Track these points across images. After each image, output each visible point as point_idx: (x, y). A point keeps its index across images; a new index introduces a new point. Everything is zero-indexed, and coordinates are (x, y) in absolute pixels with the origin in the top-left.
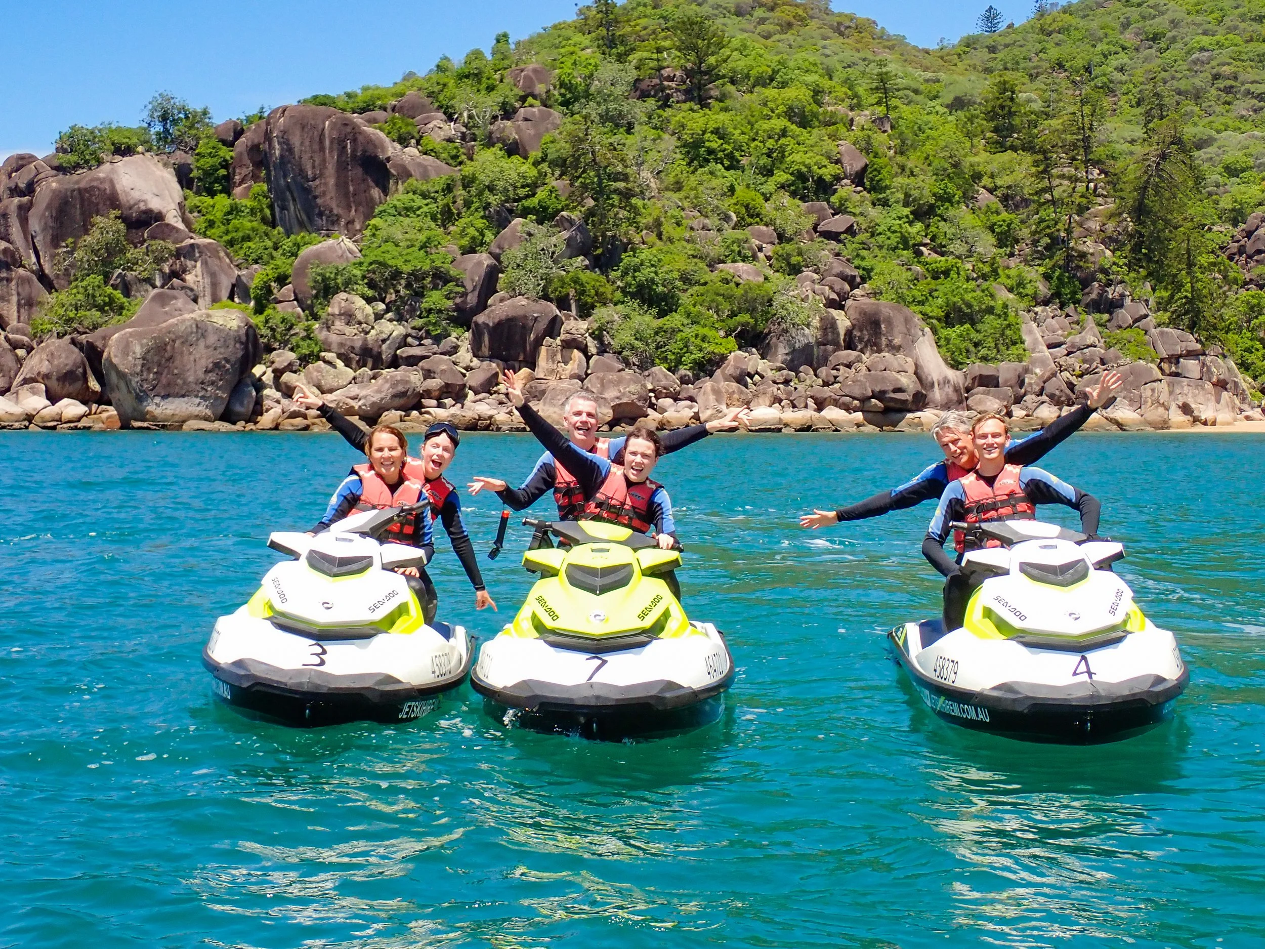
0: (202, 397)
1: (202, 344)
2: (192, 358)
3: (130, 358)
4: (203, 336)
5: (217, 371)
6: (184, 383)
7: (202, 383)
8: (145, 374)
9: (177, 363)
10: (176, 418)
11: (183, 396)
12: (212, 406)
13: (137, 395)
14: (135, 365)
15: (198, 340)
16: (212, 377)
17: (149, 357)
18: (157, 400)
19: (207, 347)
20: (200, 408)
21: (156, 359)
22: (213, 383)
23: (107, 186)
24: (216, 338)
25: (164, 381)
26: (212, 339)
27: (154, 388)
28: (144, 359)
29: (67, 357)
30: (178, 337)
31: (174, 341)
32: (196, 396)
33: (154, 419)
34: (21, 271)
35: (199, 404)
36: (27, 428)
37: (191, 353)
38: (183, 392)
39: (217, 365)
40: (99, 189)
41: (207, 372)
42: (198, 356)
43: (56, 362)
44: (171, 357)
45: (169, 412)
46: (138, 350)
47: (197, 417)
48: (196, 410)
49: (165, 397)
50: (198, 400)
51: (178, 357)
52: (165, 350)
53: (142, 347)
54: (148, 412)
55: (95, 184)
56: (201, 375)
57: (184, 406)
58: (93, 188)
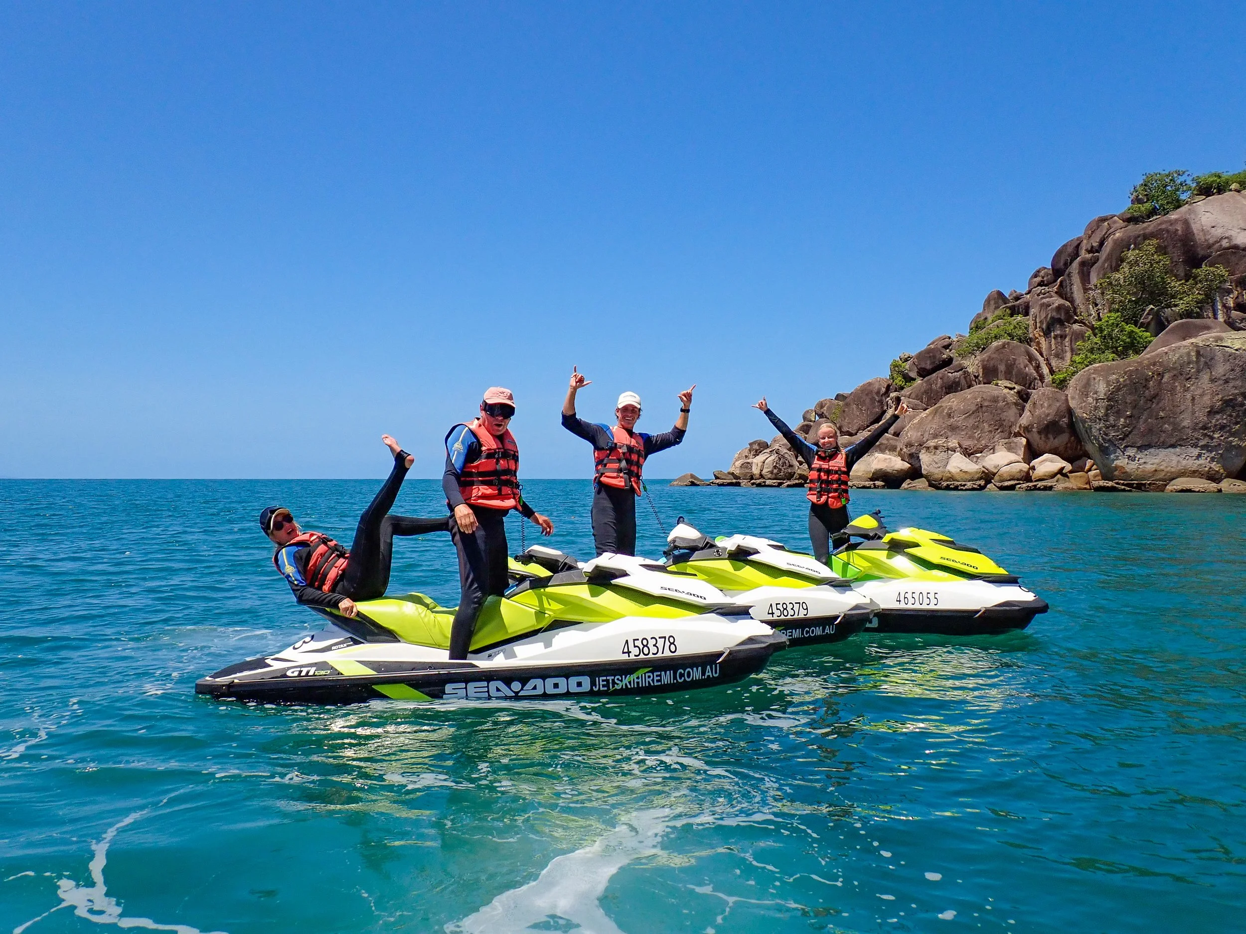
0: (1203, 447)
1: (1205, 377)
2: (1189, 396)
3: (1090, 400)
4: (1209, 366)
5: (1229, 410)
6: (1174, 430)
7: (1205, 428)
8: (1112, 418)
9: (1166, 402)
10: (1161, 475)
11: (1173, 446)
12: (1222, 459)
13: (1101, 446)
14: (1096, 408)
15: (1199, 371)
16: (1220, 419)
17: (1120, 396)
18: (1131, 452)
19: (1213, 380)
20: (1201, 461)
21: (1129, 399)
22: (1222, 428)
23: (1179, 227)
24: (1228, 366)
25: (1142, 427)
26: (1221, 369)
27: (1126, 436)
28: (1109, 400)
29: (1050, 406)
30: (1169, 370)
31: (1161, 375)
32: (1195, 446)
33: (1126, 475)
34: (1076, 327)
35: (1199, 456)
36: (982, 488)
37: (1187, 390)
38: (1173, 441)
39: (1229, 403)
40: (1168, 231)
41: (1212, 412)
42: (1199, 392)
43: (1037, 412)
44: (1155, 396)
45: (1149, 467)
46: (1102, 388)
47: (1194, 473)
48: (1192, 464)
49: (1141, 448)
50: (1196, 451)
51: (1167, 396)
52: (1146, 387)
53: (1108, 384)
54: (1116, 468)
55: (1163, 226)
56: (1202, 417)
57: (1175, 459)
58: (1162, 230)
